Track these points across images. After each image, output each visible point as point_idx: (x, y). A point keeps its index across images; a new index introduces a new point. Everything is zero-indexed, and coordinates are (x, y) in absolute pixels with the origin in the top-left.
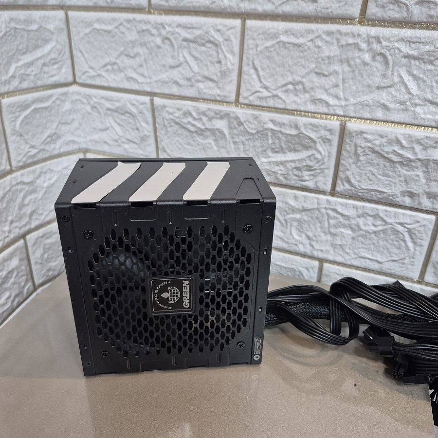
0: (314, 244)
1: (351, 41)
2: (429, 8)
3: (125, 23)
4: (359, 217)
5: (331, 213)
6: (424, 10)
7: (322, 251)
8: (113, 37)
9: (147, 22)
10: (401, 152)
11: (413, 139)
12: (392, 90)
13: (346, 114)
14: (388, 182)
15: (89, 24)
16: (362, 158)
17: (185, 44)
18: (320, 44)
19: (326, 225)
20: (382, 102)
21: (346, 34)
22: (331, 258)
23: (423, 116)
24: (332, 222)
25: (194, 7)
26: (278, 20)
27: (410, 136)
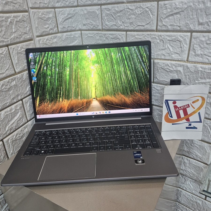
1: (154, 37)
2: (173, 26)
3: (96, 34)
6: (172, 27)
8: (93, 38)
9: (101, 34)
10: (169, 68)
11: (172, 64)
12: (166, 50)
13: (154, 58)
14: (167, 78)
15: (87, 35)
16: (159, 71)
17: (111, 39)
18: (146, 38)
20: (163, 54)
21: (152, 35)
23: (174, 57)
25: (113, 29)
26: (135, 32)
27: (171, 63)
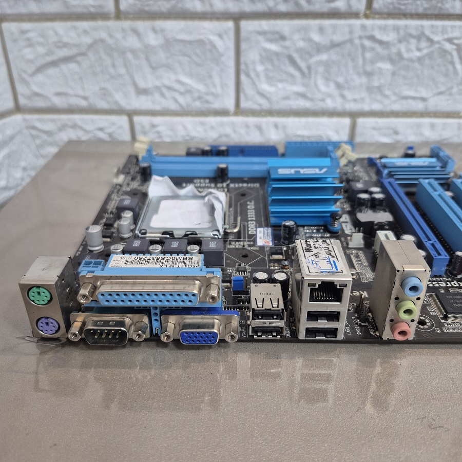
0: (346, 93)
4: (400, 41)
5: (367, 43)
7: (355, 100)
19: (360, 61)
22: (366, 107)
24: (368, 55)
